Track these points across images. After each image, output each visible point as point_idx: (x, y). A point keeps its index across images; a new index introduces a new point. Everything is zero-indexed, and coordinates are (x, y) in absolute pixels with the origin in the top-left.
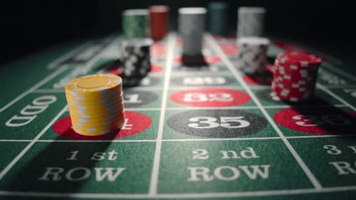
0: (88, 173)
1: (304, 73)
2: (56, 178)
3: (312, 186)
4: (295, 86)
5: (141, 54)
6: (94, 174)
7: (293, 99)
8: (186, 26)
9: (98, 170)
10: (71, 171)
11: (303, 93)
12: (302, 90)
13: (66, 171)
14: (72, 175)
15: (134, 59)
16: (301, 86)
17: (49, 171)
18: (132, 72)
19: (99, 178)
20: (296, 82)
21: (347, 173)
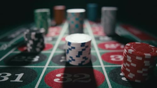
1: (147, 63)
5: (36, 39)
12: (145, 75)
15: (31, 42)
16: (144, 72)
18: (31, 50)
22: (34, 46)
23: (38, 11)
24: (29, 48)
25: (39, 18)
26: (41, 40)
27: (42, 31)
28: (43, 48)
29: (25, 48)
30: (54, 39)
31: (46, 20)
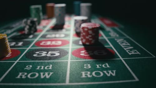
1: (90, 32)
4: (87, 37)
7: (87, 44)
8: (57, 12)
11: (91, 41)
12: (90, 39)
15: (28, 27)
16: (90, 38)
20: (87, 36)
21: (86, 77)
22: (30, 29)
23: (33, 7)
24: (26, 31)
25: (33, 12)
26: (34, 26)
27: (35, 19)
28: (36, 31)
29: (23, 32)
30: (44, 27)
31: (39, 14)
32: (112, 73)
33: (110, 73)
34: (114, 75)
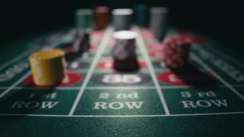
0: (38, 104)
2: (19, 106)
3: (164, 113)
4: (174, 57)
6: (41, 105)
9: (44, 103)
10: (29, 103)
13: (26, 103)
14: (29, 106)
17: (16, 103)
19: (43, 106)
21: (189, 107)
32: (222, 103)
33: (219, 103)
34: (225, 105)
